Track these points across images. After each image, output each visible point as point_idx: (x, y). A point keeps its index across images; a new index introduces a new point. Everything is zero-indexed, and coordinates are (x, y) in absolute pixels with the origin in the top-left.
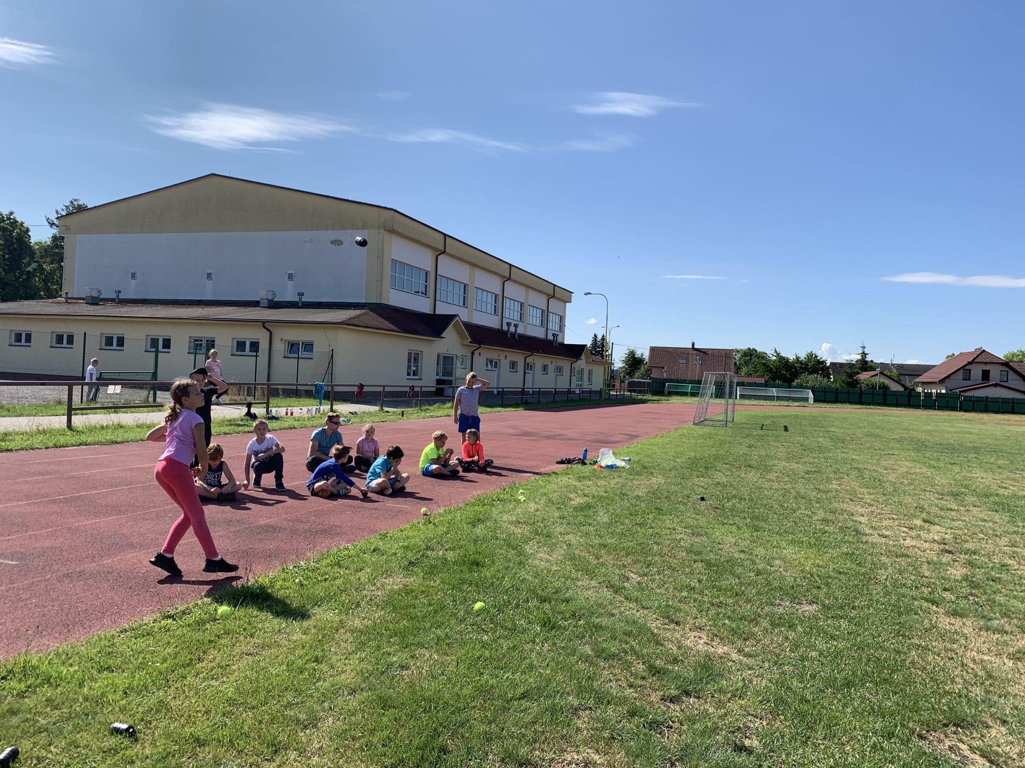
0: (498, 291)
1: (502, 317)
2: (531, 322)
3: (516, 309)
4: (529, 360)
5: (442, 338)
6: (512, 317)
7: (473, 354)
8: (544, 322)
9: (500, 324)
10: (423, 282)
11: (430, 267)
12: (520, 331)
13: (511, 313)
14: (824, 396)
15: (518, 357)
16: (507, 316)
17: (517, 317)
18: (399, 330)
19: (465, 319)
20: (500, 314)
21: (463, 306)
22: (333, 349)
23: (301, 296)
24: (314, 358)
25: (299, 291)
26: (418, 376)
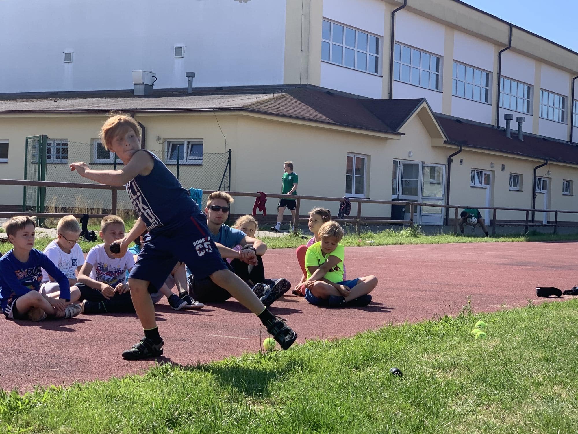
0: (492, 68)
1: (498, 107)
2: (545, 116)
4: (540, 172)
5: (400, 134)
6: (513, 108)
7: (450, 161)
8: (567, 116)
9: (495, 117)
10: (371, 52)
11: (383, 30)
12: (527, 128)
13: (514, 102)
15: (524, 168)
16: (505, 106)
17: (522, 107)
18: (331, 121)
19: (438, 109)
20: (494, 102)
21: (437, 87)
22: (230, 150)
23: (190, 79)
24: (204, 164)
25: (187, 73)
26: (363, 194)
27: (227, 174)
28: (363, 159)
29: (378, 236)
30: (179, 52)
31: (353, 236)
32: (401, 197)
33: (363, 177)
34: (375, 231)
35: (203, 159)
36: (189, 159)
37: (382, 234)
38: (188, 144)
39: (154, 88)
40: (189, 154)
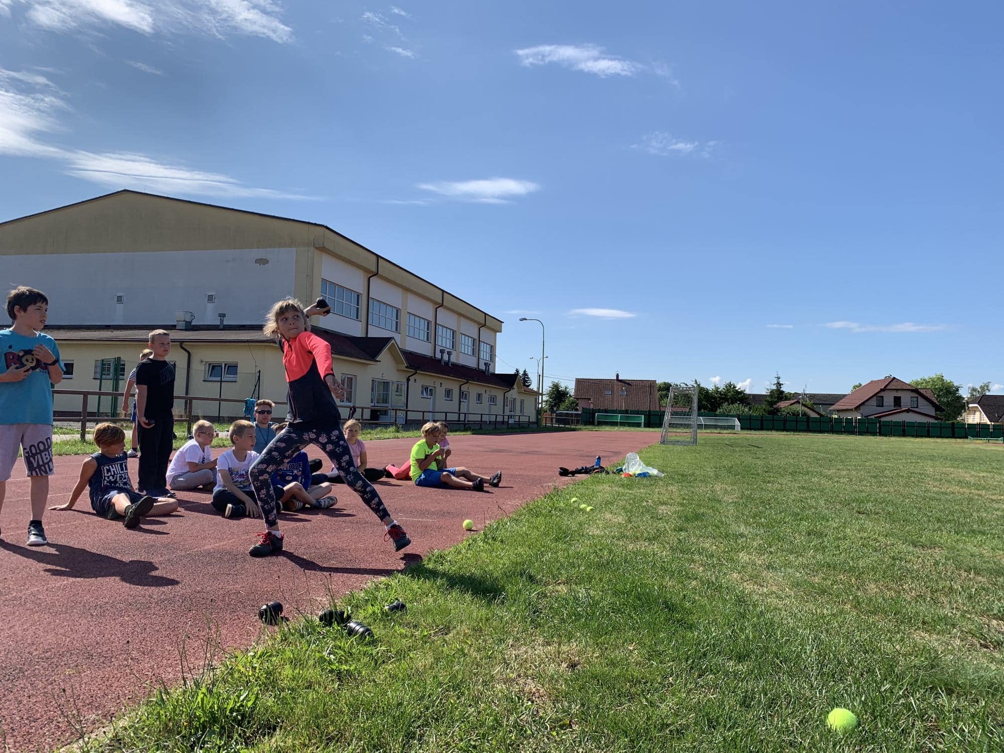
0: (431, 318)
1: (435, 344)
2: (463, 351)
3: (448, 337)
4: (464, 388)
5: (378, 361)
6: (444, 345)
7: (408, 380)
8: (476, 351)
9: (433, 352)
10: (354, 304)
11: (362, 289)
12: (453, 359)
13: (444, 341)
14: (749, 424)
15: (453, 385)
16: (439, 344)
17: (448, 345)
19: (402, 345)
20: (433, 341)
21: (396, 330)
22: (260, 371)
23: (222, 318)
24: (238, 381)
25: (219, 314)
26: (351, 402)
27: (257, 388)
28: (352, 378)
30: (210, 298)
32: (376, 405)
33: (352, 391)
35: (238, 377)
36: (227, 377)
38: (225, 366)
39: (192, 324)
40: (227, 373)
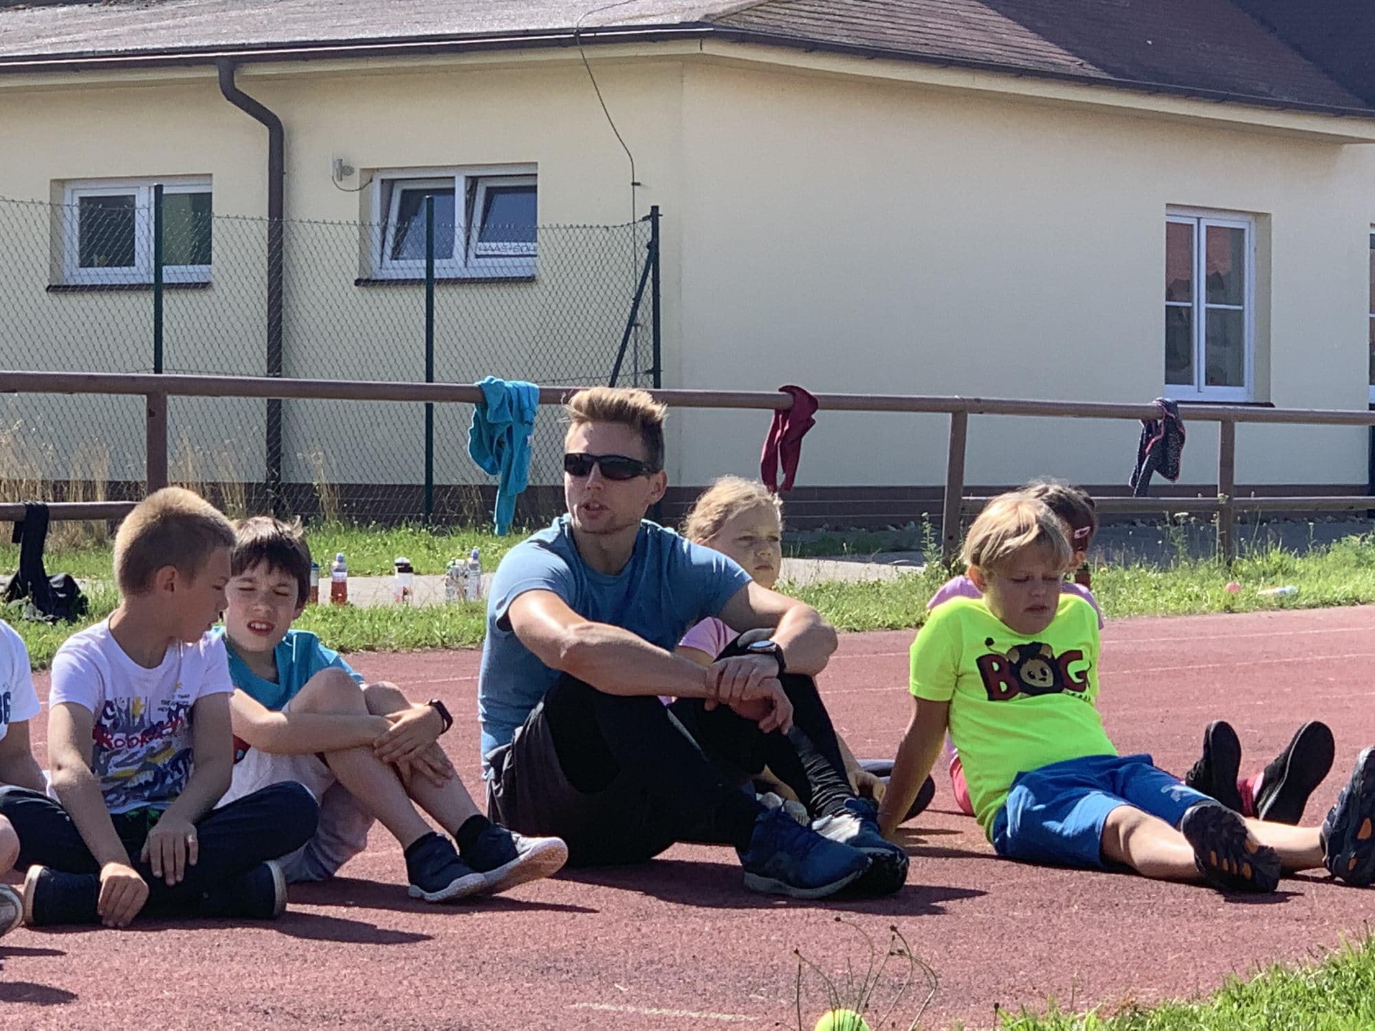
18: (1092, 71)
22: (655, 209)
24: (542, 275)
26: (1242, 385)
27: (644, 314)
28: (1237, 234)
29: (1311, 565)
31: (1202, 571)
33: (1241, 312)
34: (1298, 545)
35: (539, 252)
36: (477, 256)
37: (1330, 557)
38: (471, 191)
40: (475, 234)
